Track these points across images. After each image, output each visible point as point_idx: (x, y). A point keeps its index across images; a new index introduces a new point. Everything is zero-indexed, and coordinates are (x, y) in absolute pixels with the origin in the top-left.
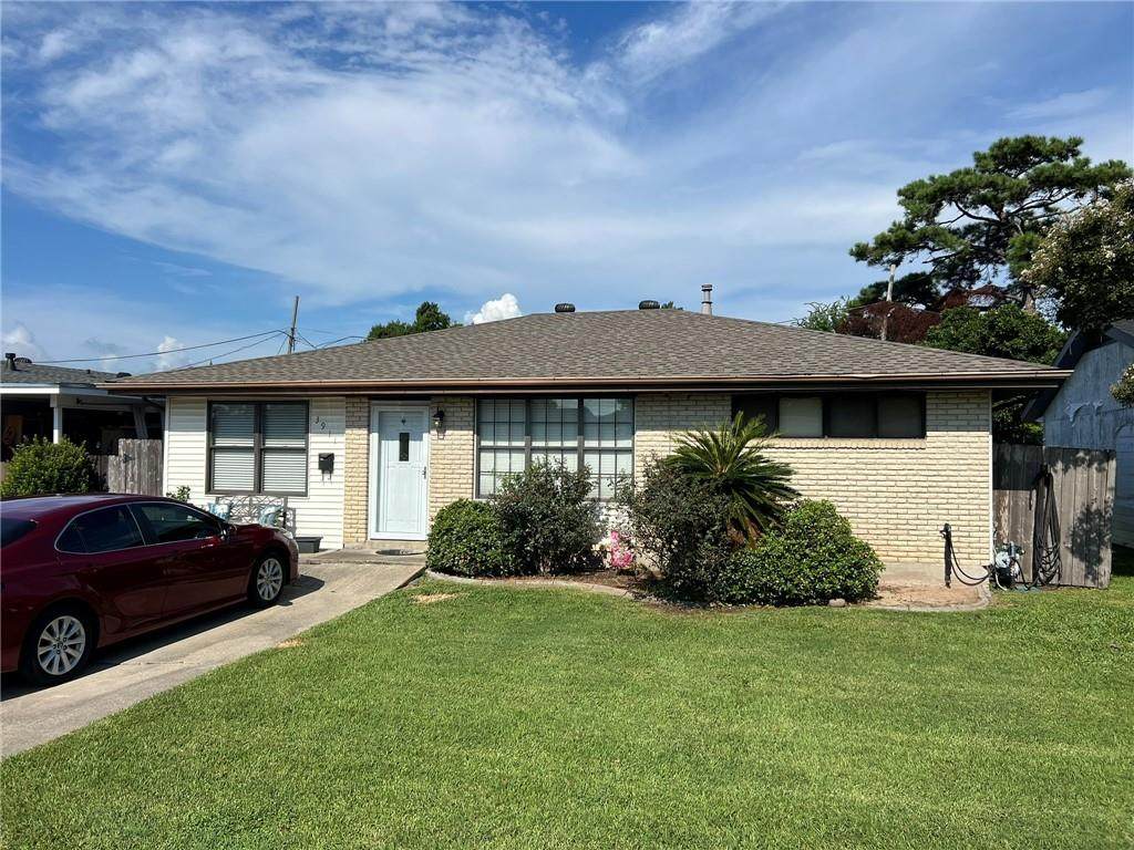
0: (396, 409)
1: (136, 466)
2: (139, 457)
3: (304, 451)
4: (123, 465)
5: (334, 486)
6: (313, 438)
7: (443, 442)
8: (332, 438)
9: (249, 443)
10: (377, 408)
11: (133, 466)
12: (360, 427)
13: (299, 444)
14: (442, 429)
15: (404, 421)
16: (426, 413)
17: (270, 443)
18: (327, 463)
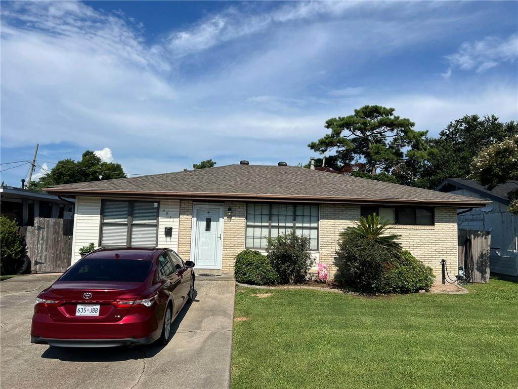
0: (207, 206)
1: (45, 233)
2: (47, 228)
3: (156, 226)
4: (36, 231)
5: (172, 243)
6: (161, 220)
7: (230, 223)
8: (172, 220)
9: (125, 221)
10: (197, 206)
11: (43, 232)
12: (188, 215)
13: (154, 222)
14: (230, 217)
15: (208, 212)
16: (222, 209)
17: (135, 222)
18: (169, 232)
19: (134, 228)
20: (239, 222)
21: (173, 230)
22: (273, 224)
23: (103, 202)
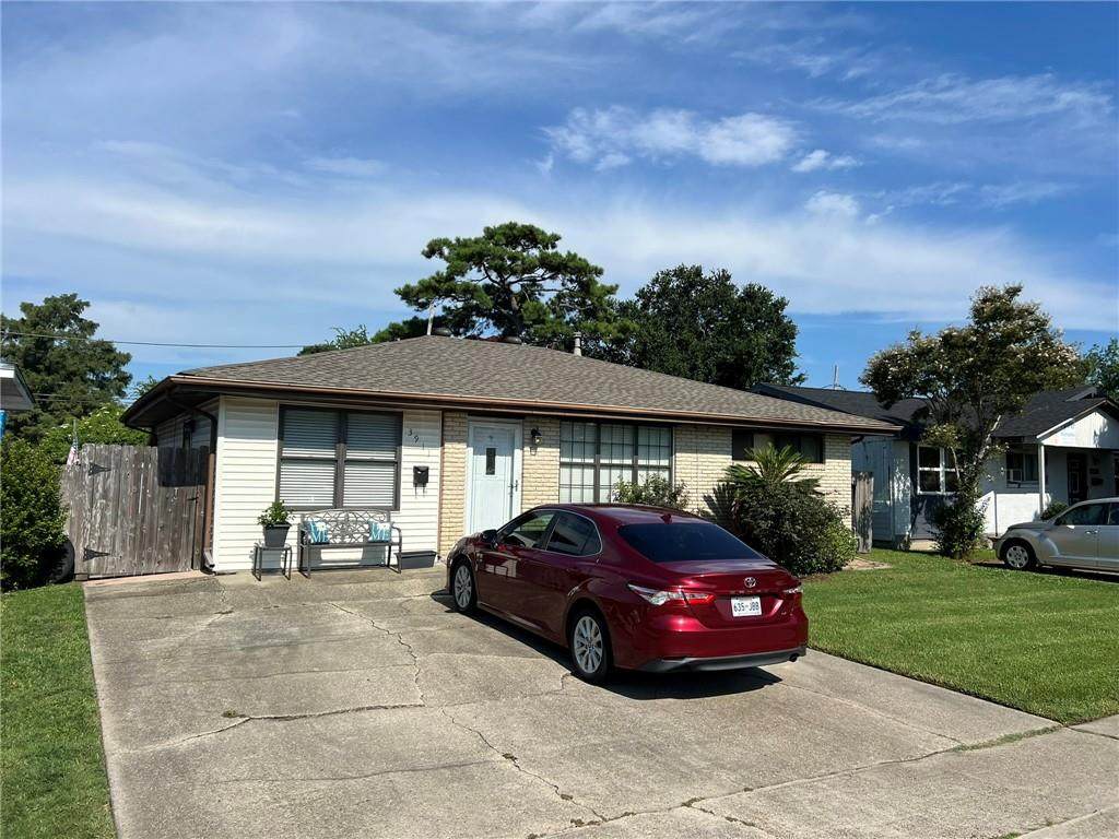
6: (405, 450)
7: (536, 458)
8: (426, 451)
9: (330, 454)
10: (474, 425)
12: (459, 442)
13: (390, 456)
14: (534, 446)
15: (491, 437)
16: (517, 430)
17: (351, 455)
18: (421, 477)
19: (349, 470)
20: (549, 455)
21: (430, 472)
22: (602, 461)
23: (283, 409)
